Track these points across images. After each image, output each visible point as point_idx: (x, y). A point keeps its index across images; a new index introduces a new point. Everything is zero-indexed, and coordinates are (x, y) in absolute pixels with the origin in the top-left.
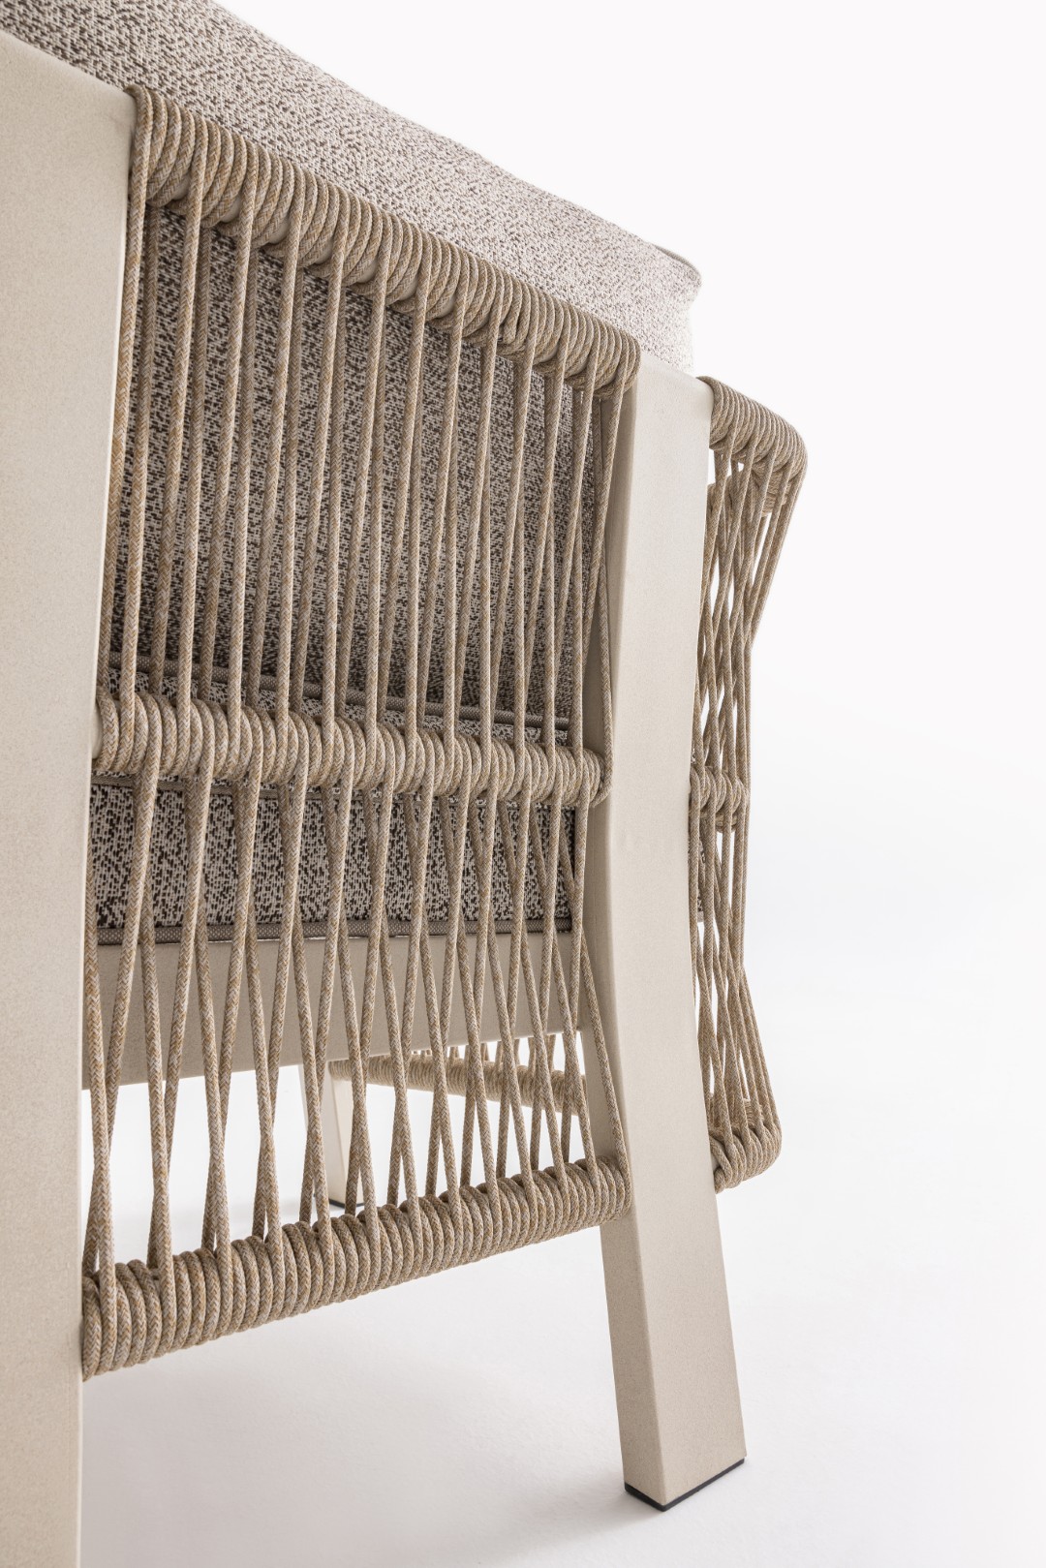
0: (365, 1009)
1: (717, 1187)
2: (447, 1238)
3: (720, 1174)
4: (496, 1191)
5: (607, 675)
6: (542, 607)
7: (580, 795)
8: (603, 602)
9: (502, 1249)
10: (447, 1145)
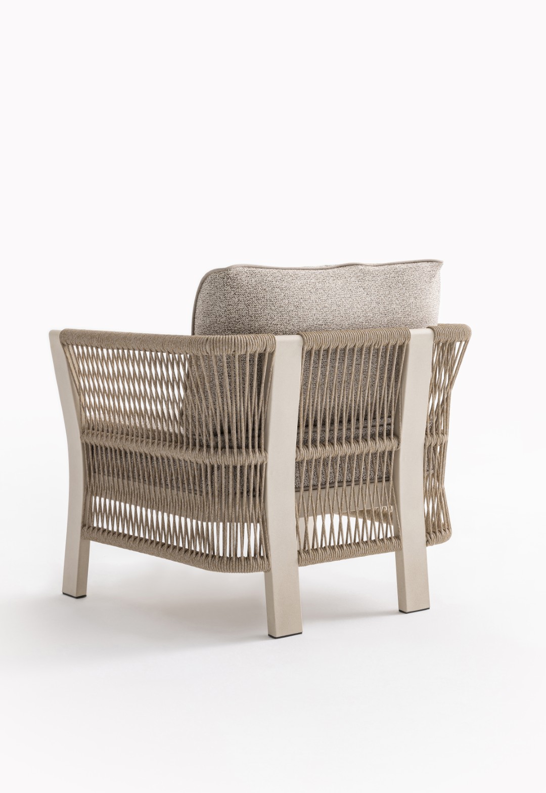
0: (341, 503)
1: (427, 545)
2: (359, 550)
3: (428, 542)
4: (369, 542)
5: (400, 418)
6: (383, 404)
7: (392, 449)
8: (400, 398)
9: (370, 554)
10: (359, 532)
